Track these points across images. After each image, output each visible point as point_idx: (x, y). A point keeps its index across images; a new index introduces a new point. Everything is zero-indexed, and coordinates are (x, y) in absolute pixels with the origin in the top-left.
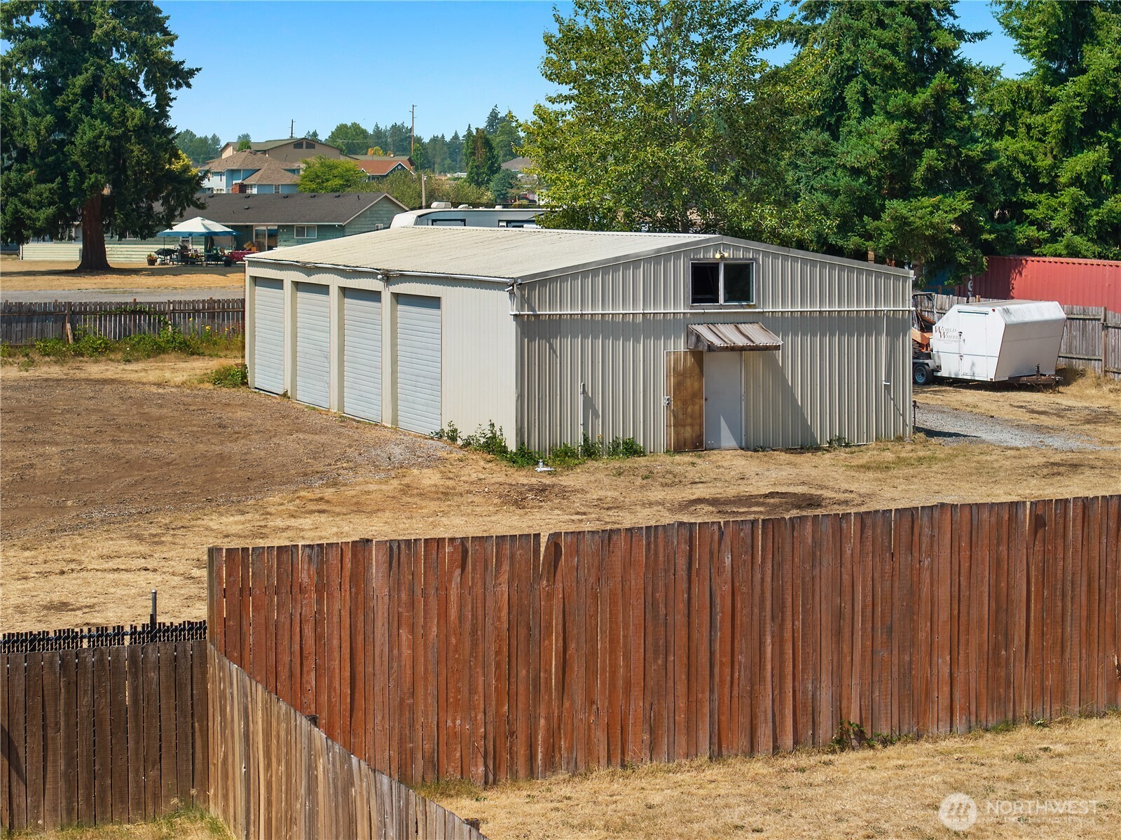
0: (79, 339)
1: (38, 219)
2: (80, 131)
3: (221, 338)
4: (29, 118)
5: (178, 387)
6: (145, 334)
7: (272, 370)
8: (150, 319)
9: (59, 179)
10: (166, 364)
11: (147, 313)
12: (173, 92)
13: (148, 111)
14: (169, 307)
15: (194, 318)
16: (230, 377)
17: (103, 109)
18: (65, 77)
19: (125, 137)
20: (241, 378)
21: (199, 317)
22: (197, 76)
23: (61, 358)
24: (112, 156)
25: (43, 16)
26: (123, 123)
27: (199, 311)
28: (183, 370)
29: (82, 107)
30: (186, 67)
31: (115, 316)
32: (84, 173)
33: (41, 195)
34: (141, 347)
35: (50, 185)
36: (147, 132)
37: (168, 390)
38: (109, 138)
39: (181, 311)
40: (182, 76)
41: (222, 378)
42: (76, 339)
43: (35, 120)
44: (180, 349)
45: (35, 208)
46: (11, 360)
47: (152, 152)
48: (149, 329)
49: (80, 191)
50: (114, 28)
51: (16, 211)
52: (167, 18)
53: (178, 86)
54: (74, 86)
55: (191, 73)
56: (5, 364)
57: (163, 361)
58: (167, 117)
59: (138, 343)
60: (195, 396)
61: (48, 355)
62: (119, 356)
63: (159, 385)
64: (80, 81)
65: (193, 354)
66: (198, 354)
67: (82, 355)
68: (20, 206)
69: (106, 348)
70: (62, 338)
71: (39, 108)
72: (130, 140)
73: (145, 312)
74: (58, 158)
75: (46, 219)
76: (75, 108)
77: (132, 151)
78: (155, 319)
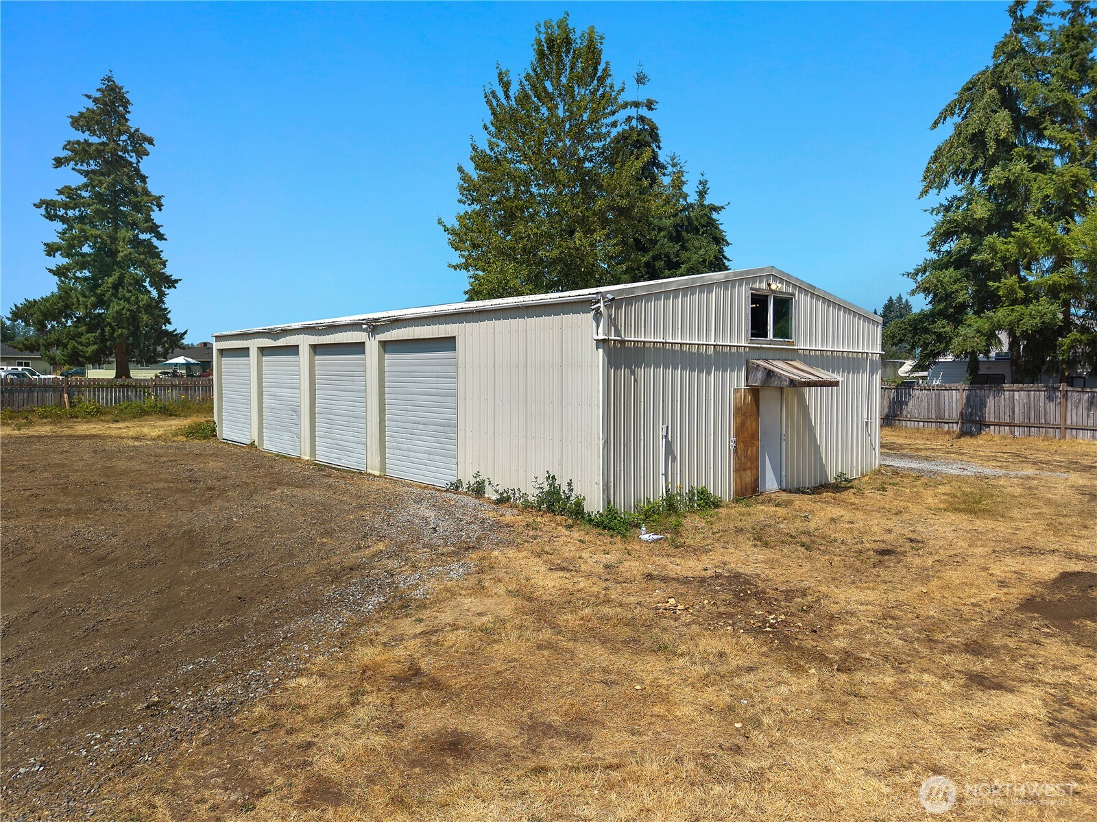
0: (75, 406)
1: (87, 352)
2: (111, 306)
3: (193, 404)
4: (80, 298)
5: (154, 440)
6: (132, 401)
7: (239, 425)
8: (136, 392)
9: (99, 331)
10: (148, 423)
11: (133, 387)
12: (167, 291)
13: (152, 299)
14: (152, 383)
15: (172, 390)
16: (201, 431)
17: (125, 295)
18: (102, 278)
19: (139, 311)
20: (209, 432)
21: (176, 390)
22: (180, 283)
23: (57, 419)
24: (131, 320)
25: (89, 246)
26: (137, 303)
27: (176, 386)
28: (161, 426)
29: (113, 294)
30: (173, 278)
31: (107, 388)
32: (114, 329)
33: (89, 339)
34: (128, 410)
35: (94, 334)
36: (151, 308)
37: (143, 443)
38: (128, 310)
39: (161, 386)
40: (172, 283)
41: (193, 432)
42: (72, 405)
43: (84, 299)
44: (161, 412)
45: (85, 346)
46: (10, 422)
47: (154, 319)
48: (136, 398)
49: (112, 338)
50: (130, 254)
51: (74, 348)
52: (161, 251)
53: (169, 287)
54: (108, 283)
55: (176, 281)
56: (3, 424)
57: (146, 421)
58: (164, 303)
59: (126, 408)
60: (169, 448)
61: (46, 417)
62: (109, 417)
63: (136, 438)
64: (111, 280)
65: (171, 415)
66: (176, 416)
67: (77, 417)
68: (76, 345)
69: (97, 412)
70: (60, 404)
71: (87, 293)
72: (141, 312)
73: (132, 386)
74: (99, 321)
75: (92, 352)
76: (108, 294)
77: (143, 318)
78: (140, 391)
